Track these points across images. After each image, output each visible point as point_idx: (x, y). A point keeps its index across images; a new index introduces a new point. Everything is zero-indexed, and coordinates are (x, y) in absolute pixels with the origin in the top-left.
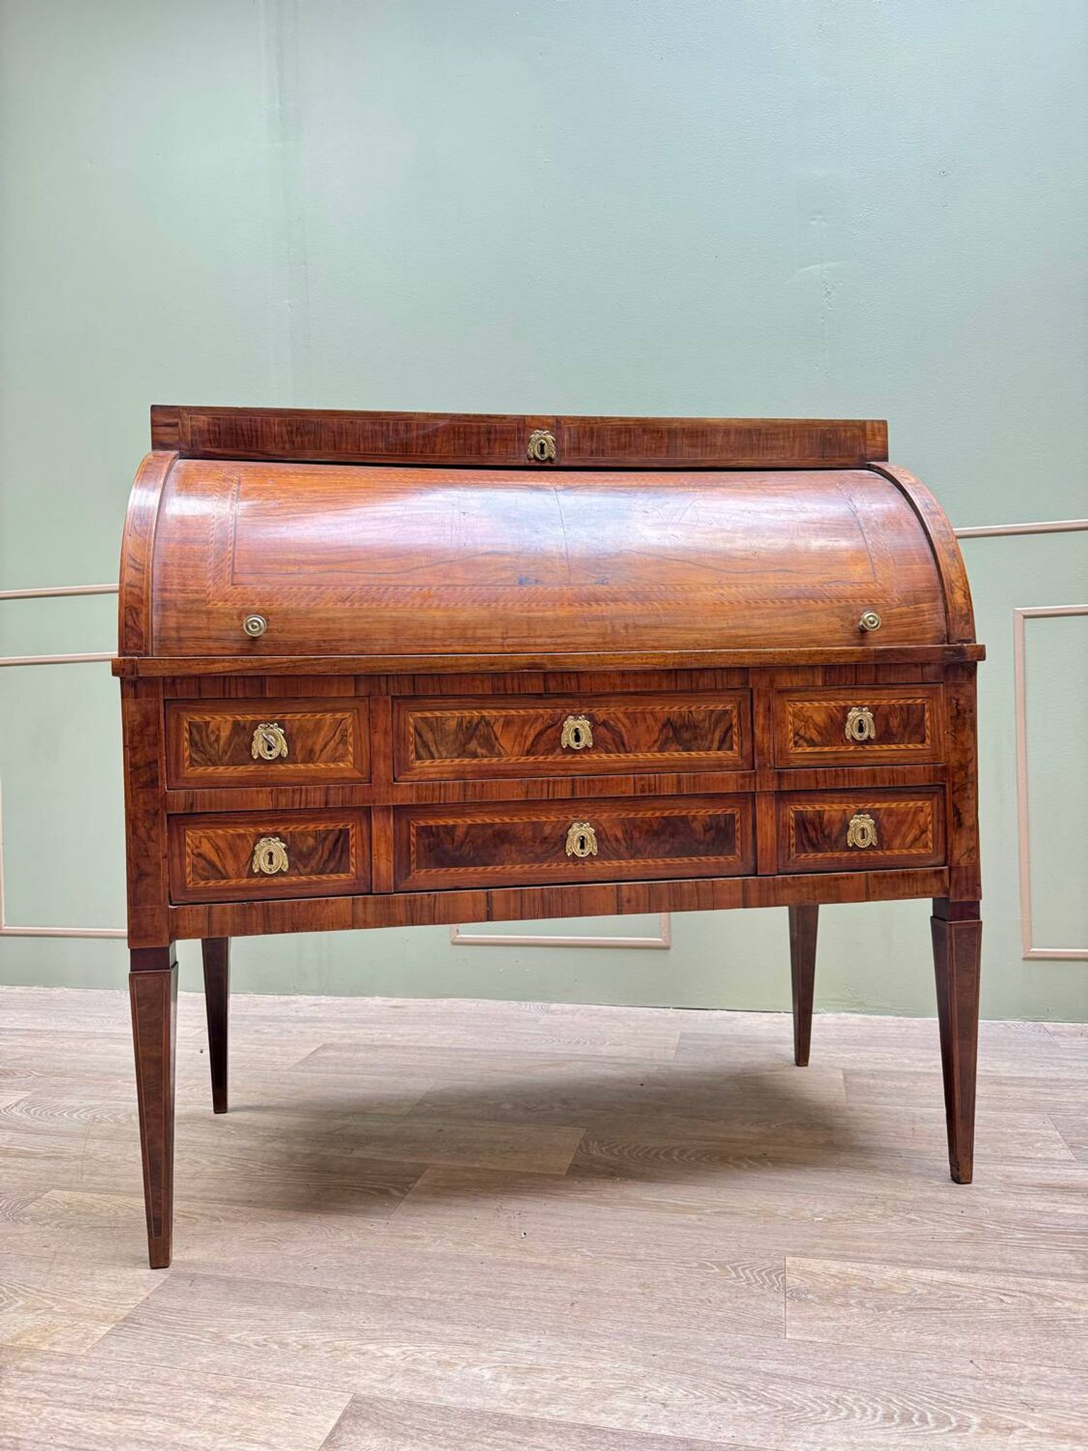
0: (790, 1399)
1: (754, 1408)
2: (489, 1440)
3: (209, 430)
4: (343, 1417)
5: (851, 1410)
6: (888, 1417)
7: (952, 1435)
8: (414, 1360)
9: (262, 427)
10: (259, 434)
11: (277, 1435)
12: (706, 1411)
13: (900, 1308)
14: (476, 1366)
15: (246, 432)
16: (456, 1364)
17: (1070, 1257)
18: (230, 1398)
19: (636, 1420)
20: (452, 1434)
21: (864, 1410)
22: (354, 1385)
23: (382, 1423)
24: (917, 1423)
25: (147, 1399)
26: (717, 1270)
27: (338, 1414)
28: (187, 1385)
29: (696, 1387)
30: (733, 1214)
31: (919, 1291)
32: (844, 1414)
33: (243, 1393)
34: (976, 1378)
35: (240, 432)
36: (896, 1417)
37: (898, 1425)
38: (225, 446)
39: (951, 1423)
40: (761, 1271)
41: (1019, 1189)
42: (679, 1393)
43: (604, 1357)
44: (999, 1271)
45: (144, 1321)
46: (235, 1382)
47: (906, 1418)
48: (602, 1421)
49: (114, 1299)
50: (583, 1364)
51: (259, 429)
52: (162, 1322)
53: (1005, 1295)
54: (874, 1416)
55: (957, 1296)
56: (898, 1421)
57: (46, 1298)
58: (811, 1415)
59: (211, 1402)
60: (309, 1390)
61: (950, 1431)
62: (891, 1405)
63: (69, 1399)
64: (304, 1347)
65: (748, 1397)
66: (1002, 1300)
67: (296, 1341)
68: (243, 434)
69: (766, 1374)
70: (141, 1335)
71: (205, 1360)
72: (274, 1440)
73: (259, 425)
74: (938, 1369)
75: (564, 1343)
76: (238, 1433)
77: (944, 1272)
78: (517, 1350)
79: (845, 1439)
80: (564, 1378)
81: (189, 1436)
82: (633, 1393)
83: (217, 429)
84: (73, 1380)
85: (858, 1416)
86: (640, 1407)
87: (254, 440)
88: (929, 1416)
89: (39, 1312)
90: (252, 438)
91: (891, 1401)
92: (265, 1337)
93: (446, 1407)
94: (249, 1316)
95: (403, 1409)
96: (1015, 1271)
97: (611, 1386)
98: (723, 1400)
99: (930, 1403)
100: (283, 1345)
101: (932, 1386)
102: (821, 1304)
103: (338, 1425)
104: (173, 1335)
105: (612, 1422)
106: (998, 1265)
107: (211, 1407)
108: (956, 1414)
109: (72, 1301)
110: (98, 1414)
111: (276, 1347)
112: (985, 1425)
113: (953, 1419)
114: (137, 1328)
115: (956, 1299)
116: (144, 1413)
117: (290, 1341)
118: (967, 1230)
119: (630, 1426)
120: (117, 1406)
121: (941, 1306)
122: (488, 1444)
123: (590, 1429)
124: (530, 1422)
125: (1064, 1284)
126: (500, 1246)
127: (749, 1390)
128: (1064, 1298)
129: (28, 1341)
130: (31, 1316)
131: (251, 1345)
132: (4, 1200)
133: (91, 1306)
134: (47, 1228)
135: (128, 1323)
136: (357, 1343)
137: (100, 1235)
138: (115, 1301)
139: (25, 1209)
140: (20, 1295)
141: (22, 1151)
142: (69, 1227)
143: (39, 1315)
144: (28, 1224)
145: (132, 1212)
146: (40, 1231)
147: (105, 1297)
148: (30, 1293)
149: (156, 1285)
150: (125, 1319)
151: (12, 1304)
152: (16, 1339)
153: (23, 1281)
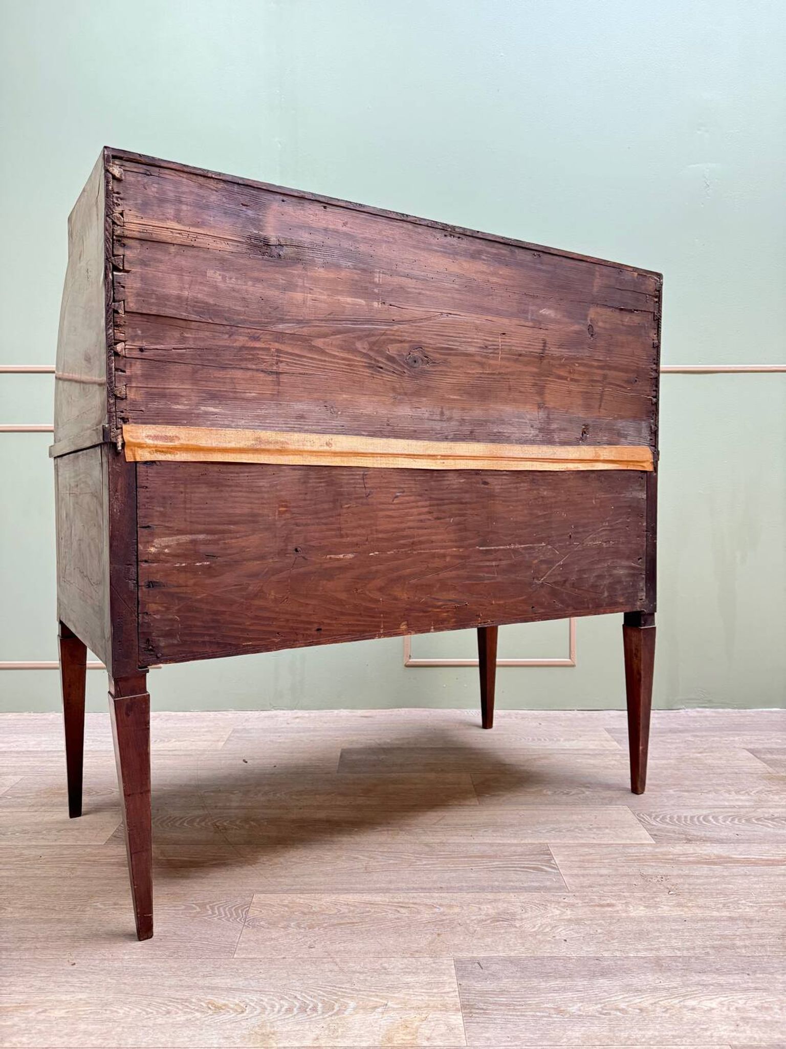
8: (737, 1009)
16: (771, 1008)
22: (719, 1037)
45: (482, 1006)
49: (431, 989)
57: (371, 996)
64: (641, 1010)
67: (629, 1007)
70: (495, 1019)
71: (576, 1035)
89: (380, 1010)
92: (599, 1006)
94: (565, 989)
100: (622, 1011)
104: (523, 1016)
109: (396, 995)
111: (619, 1013)
114: (485, 1014)
117: (623, 1007)
129: (402, 1039)
130: (376, 1015)
131: (597, 1014)
132: (221, 909)
133: (419, 998)
134: (290, 930)
135: (467, 1008)
136: (677, 1001)
137: (349, 931)
138: (435, 991)
139: (250, 915)
140: (343, 997)
141: (185, 861)
142: (311, 927)
143: (383, 1013)
144: (268, 928)
145: (352, 908)
146: (289, 934)
147: (422, 988)
148: (350, 993)
149: (453, 971)
150: (464, 1007)
151: (346, 1006)
152: (390, 1040)
153: (329, 982)
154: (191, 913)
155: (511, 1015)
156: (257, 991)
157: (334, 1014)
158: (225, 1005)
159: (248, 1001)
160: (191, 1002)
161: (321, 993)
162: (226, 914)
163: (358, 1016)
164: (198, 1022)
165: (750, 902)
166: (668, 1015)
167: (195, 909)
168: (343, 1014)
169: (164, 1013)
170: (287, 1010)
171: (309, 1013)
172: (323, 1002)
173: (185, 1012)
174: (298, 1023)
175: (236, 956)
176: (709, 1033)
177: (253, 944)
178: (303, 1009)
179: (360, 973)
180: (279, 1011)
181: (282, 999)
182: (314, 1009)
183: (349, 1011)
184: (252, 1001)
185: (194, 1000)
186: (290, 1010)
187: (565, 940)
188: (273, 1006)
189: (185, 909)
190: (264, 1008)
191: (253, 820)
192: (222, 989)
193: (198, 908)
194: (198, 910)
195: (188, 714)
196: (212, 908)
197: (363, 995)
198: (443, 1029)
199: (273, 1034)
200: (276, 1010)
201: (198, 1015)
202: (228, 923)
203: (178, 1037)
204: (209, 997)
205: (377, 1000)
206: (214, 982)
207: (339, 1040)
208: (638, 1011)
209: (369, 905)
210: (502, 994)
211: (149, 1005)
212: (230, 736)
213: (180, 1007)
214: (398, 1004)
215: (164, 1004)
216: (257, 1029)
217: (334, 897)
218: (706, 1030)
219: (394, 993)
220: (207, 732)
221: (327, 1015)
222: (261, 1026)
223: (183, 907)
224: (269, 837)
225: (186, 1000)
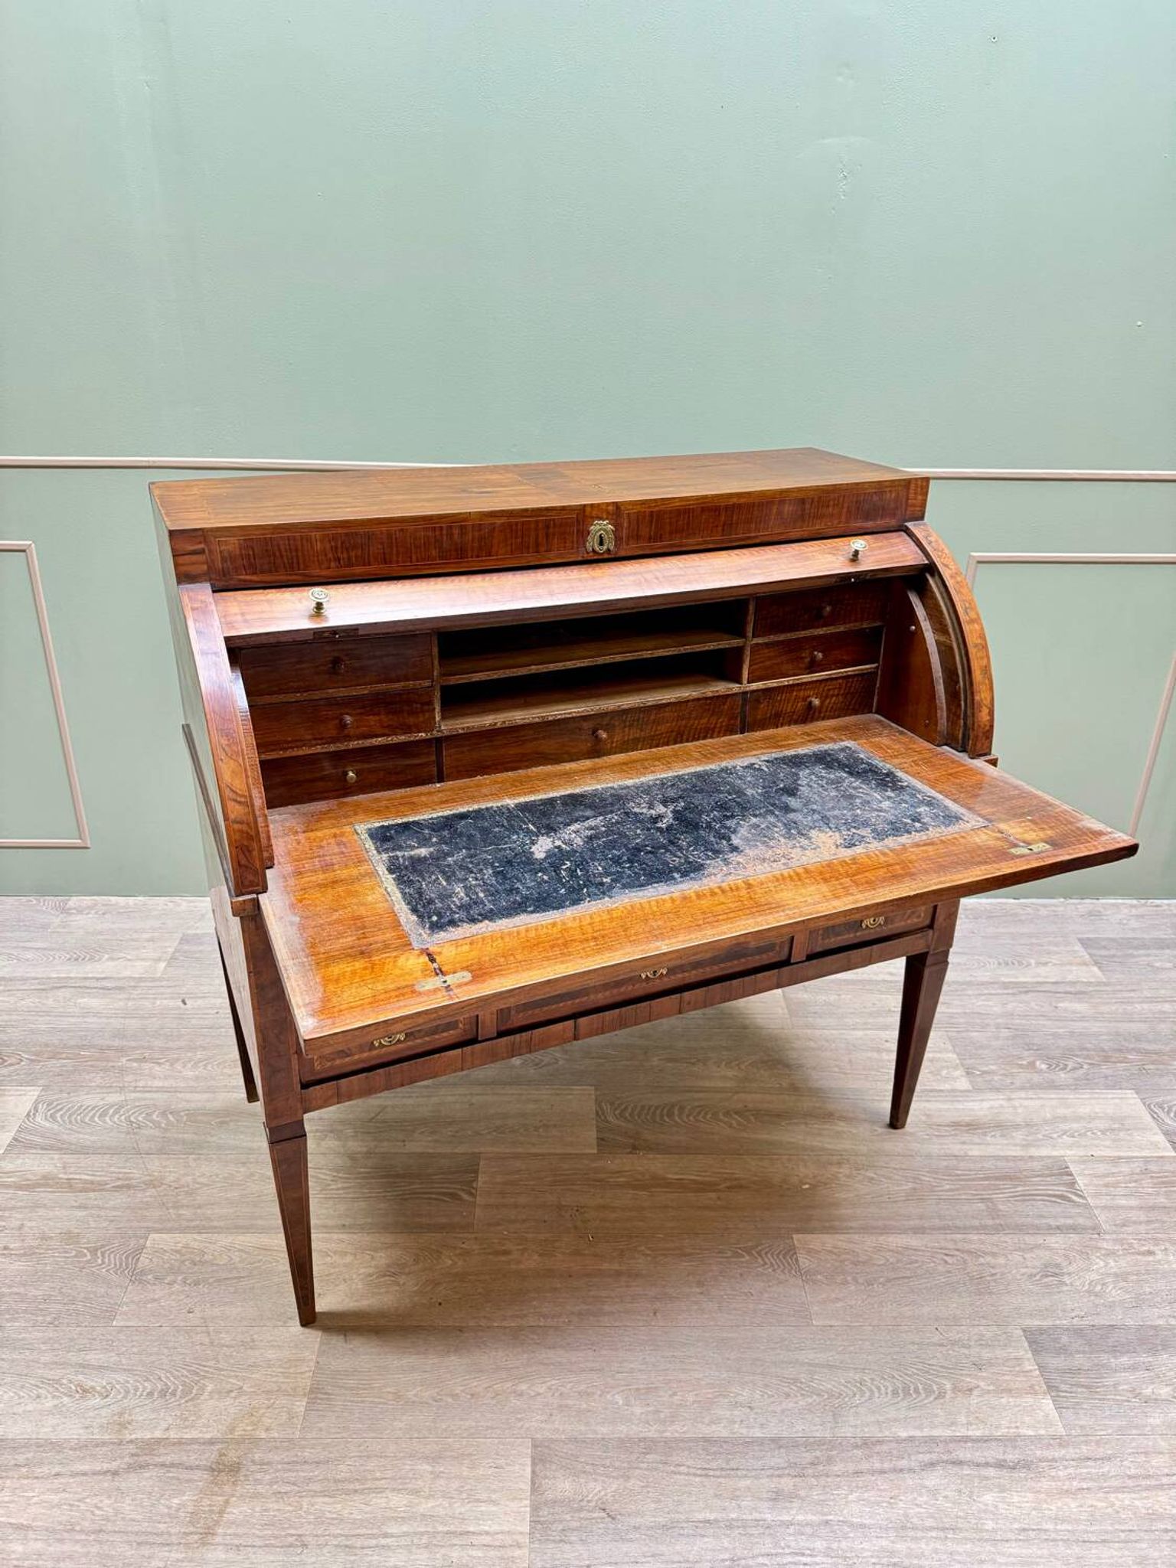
0: (829, 1386)
1: (810, 1400)
2: (644, 1466)
3: (241, 555)
4: (534, 1464)
5: (871, 1390)
6: (895, 1393)
7: (937, 1401)
8: (561, 1394)
9: (302, 545)
10: (300, 554)
11: (495, 1491)
12: (779, 1409)
13: (881, 1280)
14: (608, 1392)
15: (284, 554)
16: (593, 1394)
17: (982, 1206)
18: (440, 1461)
19: (737, 1426)
20: (617, 1464)
21: (879, 1389)
22: (527, 1429)
23: (564, 1464)
24: (914, 1396)
25: (378, 1475)
26: (747, 1258)
27: (529, 1461)
28: (402, 1455)
29: (766, 1386)
30: (741, 1187)
31: (891, 1260)
32: (868, 1394)
33: (449, 1454)
34: (942, 1345)
35: (277, 554)
36: (900, 1391)
37: (903, 1399)
38: (262, 572)
39: (934, 1392)
40: (779, 1253)
41: (938, 1131)
42: (757, 1395)
43: (696, 1367)
44: (939, 1229)
45: (329, 1389)
46: (437, 1443)
47: (907, 1392)
48: (714, 1432)
49: (289, 1368)
50: (682, 1376)
51: (300, 548)
52: (346, 1389)
53: (946, 1255)
54: (887, 1393)
55: (917, 1261)
56: (901, 1395)
57: (230, 1377)
58: (847, 1399)
59: (429, 1468)
60: (496, 1441)
61: (936, 1399)
62: (895, 1381)
63: (317, 1487)
64: (472, 1395)
65: (803, 1389)
66: (946, 1262)
67: (463, 1391)
68: (282, 556)
69: (810, 1365)
70: (335, 1406)
71: (401, 1425)
72: (494, 1497)
73: (299, 543)
74: (917, 1340)
75: (663, 1357)
76: (464, 1496)
77: (903, 1236)
78: (632, 1371)
79: (873, 1419)
80: (675, 1394)
81: (430, 1505)
82: (726, 1400)
83: (251, 553)
84: (306, 1467)
85: (877, 1395)
86: (736, 1412)
87: (295, 561)
88: (920, 1387)
89: (233, 1394)
90: (292, 558)
91: (894, 1377)
92: (436, 1390)
93: (603, 1439)
94: (413, 1369)
95: (573, 1447)
96: (948, 1228)
97: (710, 1396)
98: (788, 1395)
99: (918, 1375)
100: (455, 1396)
101: (917, 1357)
102: (827, 1285)
103: (533, 1472)
104: (362, 1402)
105: (720, 1431)
106: (937, 1222)
107: (432, 1473)
108: (934, 1382)
110: (347, 1497)
111: (450, 1400)
112: (955, 1389)
113: (935, 1387)
114: (328, 1399)
115: (916, 1265)
116: (382, 1490)
117: (457, 1392)
118: (911, 1185)
119: (734, 1433)
120: (358, 1486)
121: (908, 1274)
122: (646, 1469)
123: (706, 1440)
124: (665, 1442)
125: (983, 1237)
126: (577, 1253)
127: (801, 1383)
128: (986, 1253)
129: (244, 1430)
130: (229, 1401)
131: (431, 1401)
132: (112, 1256)
133: (274, 1379)
134: (176, 1287)
135: (316, 1394)
136: (509, 1384)
137: (232, 1289)
138: (291, 1371)
139: (140, 1265)
140: (205, 1377)
141: (86, 1182)
142: (197, 1283)
143: (235, 1398)
144: (155, 1284)
145: (244, 1256)
146: (173, 1293)
147: (280, 1366)
148: (212, 1373)
149: (317, 1346)
150: (311, 1391)
151: (203, 1388)
152: (232, 1430)
153: (195, 1359)
154: (79, 1262)
155: (352, 1401)
156: (125, 1370)
157: (190, 1400)
158: (93, 1388)
159: (114, 1382)
160: (61, 1385)
161: (185, 1373)
162: (115, 1265)
163: (211, 1402)
164: (64, 1409)
165: (649, 1249)
166: (494, 1402)
167: (86, 1256)
168: (198, 1399)
169: (35, 1397)
170: (148, 1394)
171: (168, 1397)
172: (184, 1384)
173: (54, 1397)
174: (154, 1411)
175: (114, 1323)
176: (522, 1423)
177: (133, 1307)
178: (163, 1394)
179: (227, 1346)
180: (142, 1395)
181: (148, 1380)
182: (174, 1394)
183: (206, 1395)
184: (118, 1382)
185: (65, 1381)
186: (150, 1394)
187: (440, 1304)
188: (136, 1389)
189: (76, 1256)
190: (127, 1392)
191: (171, 1113)
192: (94, 1367)
193: (88, 1254)
194: (89, 1257)
195: (131, 900)
196: (103, 1254)
197: (223, 1375)
198: (285, 1416)
199: (129, 1423)
200: (138, 1393)
201: (66, 1399)
202: (114, 1277)
203: (43, 1426)
204: (80, 1377)
205: (234, 1381)
206: (88, 1357)
207: (187, 1430)
208: (469, 1396)
209: (263, 1252)
210: (354, 1375)
211: (22, 1387)
212: (176, 951)
213: (51, 1389)
214: (251, 1387)
215: (37, 1386)
216: (116, 1418)
217: (230, 1239)
218: (520, 1420)
219: (253, 1373)
220: (148, 941)
221: (183, 1401)
222: (121, 1414)
223: (74, 1253)
224: (184, 1142)
225: (58, 1381)
